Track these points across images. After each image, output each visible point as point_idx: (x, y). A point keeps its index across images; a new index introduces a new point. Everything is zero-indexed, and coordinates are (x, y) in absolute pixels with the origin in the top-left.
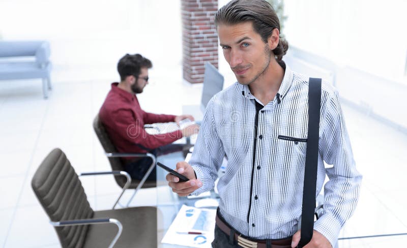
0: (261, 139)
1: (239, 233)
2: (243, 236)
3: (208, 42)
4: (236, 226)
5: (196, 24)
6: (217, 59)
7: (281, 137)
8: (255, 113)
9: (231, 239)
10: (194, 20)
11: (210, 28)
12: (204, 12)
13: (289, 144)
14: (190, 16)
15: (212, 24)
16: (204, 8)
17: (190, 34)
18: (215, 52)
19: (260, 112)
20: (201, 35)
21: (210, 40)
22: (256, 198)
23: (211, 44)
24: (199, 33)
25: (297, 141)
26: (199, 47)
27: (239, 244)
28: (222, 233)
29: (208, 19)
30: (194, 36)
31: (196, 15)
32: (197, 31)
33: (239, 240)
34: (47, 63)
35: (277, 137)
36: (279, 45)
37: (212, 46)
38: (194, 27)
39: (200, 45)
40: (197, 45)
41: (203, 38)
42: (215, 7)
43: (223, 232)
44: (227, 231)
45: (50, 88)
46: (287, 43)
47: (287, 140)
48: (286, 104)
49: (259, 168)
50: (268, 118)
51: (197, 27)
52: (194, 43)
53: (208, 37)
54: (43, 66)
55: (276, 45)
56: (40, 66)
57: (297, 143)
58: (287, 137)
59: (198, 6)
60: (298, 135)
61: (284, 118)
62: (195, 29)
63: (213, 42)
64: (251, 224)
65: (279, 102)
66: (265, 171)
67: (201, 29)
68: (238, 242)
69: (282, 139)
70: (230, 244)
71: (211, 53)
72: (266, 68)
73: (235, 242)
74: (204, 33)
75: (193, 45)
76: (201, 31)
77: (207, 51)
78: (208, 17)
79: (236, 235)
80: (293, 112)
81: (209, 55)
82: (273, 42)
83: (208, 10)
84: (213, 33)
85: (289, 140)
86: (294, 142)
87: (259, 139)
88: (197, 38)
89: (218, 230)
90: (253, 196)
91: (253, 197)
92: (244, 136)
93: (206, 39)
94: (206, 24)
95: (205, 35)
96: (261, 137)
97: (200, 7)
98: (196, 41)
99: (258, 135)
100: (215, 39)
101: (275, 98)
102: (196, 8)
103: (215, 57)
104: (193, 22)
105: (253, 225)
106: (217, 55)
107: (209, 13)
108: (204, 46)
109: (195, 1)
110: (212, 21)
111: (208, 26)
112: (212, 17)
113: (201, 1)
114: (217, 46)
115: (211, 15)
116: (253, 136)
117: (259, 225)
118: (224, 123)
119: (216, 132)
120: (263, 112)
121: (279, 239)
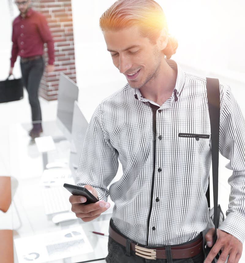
0: (161, 139)
1: (135, 243)
2: (141, 245)
3: (64, 55)
4: (131, 235)
6: (75, 73)
7: (181, 135)
9: (128, 249)
11: (65, 40)
12: (58, 23)
13: (191, 141)
15: (66, 35)
16: (58, 19)
18: (72, 66)
19: (157, 111)
20: (56, 48)
21: (66, 52)
22: (157, 200)
23: (67, 57)
25: (197, 137)
27: (136, 254)
28: (117, 245)
29: (63, 31)
33: (136, 250)
35: (178, 135)
37: (69, 59)
41: (58, 51)
42: (69, 17)
44: (123, 242)
47: (187, 137)
48: (183, 103)
49: (160, 170)
50: (166, 117)
53: (63, 50)
57: (197, 140)
58: (188, 134)
59: (50, 16)
60: (198, 132)
61: (183, 115)
63: (70, 54)
64: (151, 227)
65: (176, 99)
66: (166, 173)
68: (136, 252)
69: (182, 137)
70: (127, 255)
71: (68, 67)
73: (132, 252)
77: (64, 65)
78: (62, 28)
79: (133, 244)
81: (66, 69)
82: (162, 42)
83: (61, 21)
84: (69, 45)
85: (190, 137)
86: (195, 138)
87: (158, 140)
89: (112, 243)
90: (154, 198)
91: (153, 200)
93: (61, 53)
94: (61, 36)
95: (61, 48)
96: (160, 138)
97: (53, 18)
99: (158, 136)
100: (71, 52)
101: (173, 94)
103: (72, 71)
105: (154, 228)
106: (74, 68)
107: (62, 24)
109: (47, 12)
110: (66, 32)
111: (62, 38)
112: (66, 28)
113: (53, 11)
114: (74, 59)
115: (66, 26)
116: (152, 137)
117: (160, 228)
118: (118, 132)
119: (109, 141)
120: (160, 111)
121: (179, 245)
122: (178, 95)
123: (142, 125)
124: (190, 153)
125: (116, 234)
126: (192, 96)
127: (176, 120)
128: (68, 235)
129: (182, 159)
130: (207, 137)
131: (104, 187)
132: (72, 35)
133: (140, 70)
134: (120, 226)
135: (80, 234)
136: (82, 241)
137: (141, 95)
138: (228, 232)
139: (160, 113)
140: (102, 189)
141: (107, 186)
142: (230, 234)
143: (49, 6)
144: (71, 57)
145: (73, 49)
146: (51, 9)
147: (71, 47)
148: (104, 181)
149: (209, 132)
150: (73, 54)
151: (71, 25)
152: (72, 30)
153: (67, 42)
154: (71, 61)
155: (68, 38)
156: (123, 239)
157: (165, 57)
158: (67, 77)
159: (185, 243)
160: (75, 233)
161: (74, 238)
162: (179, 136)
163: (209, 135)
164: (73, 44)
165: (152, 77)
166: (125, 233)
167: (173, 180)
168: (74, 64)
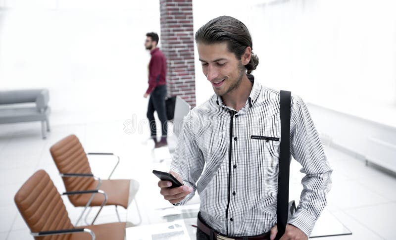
2: (222, 235)
3: (187, 86)
4: (215, 226)
5: (176, 71)
6: (195, 101)
7: (253, 137)
8: (230, 119)
9: (211, 238)
10: (174, 68)
11: (188, 74)
12: (183, 61)
13: (261, 143)
14: (171, 64)
15: (189, 70)
16: (182, 57)
17: (171, 80)
18: (193, 95)
19: (234, 116)
20: (180, 81)
21: (188, 84)
22: (234, 194)
23: (189, 88)
24: (178, 79)
25: (268, 139)
26: (178, 91)
28: (203, 235)
29: (187, 67)
30: (174, 81)
31: (175, 63)
32: (177, 77)
33: (218, 239)
34: (46, 108)
36: (250, 62)
37: (191, 90)
38: (174, 73)
39: (180, 89)
40: (176, 89)
41: (182, 83)
42: (192, 56)
43: (203, 233)
45: (48, 130)
46: (258, 59)
48: (257, 110)
49: (235, 167)
50: (241, 122)
51: (177, 73)
52: (174, 87)
53: (186, 82)
54: (42, 110)
55: (248, 61)
56: (39, 111)
57: (267, 142)
58: (259, 136)
59: (176, 55)
60: (268, 135)
62: (175, 75)
63: (191, 86)
64: (229, 218)
65: (251, 106)
66: (241, 170)
67: (180, 75)
69: (254, 138)
71: (190, 96)
72: (239, 80)
74: (182, 79)
75: (173, 89)
76: (180, 77)
77: (186, 94)
78: (186, 64)
80: (263, 114)
81: (188, 98)
82: (245, 58)
83: (185, 59)
84: (191, 78)
85: (260, 139)
86: (265, 140)
88: (177, 83)
90: (231, 192)
91: (231, 194)
92: (221, 141)
93: (184, 84)
94: (184, 71)
95: (184, 81)
96: (236, 139)
97: (179, 57)
98: (175, 85)
99: (233, 138)
100: (192, 84)
101: (247, 101)
102: (175, 57)
103: (193, 99)
104: (173, 70)
105: (232, 220)
106: (195, 97)
107: (186, 61)
108: (182, 90)
109: (174, 51)
110: (189, 68)
111: (186, 72)
112: (189, 65)
113: (179, 51)
114: (195, 89)
115: (189, 63)
116: (229, 138)
117: (237, 220)
118: (202, 133)
119: (195, 142)
120: (237, 116)
121: (255, 236)
122: (252, 103)
123: (222, 128)
124: (261, 151)
125: (203, 225)
126: (266, 103)
127: (249, 124)
128: (171, 227)
129: (254, 158)
130: (277, 139)
131: (193, 182)
132: (194, 70)
133: (224, 80)
134: (206, 218)
135: (181, 226)
136: (182, 232)
137: (222, 102)
138: (296, 225)
139: (237, 117)
140: (191, 183)
141: (195, 182)
142: (297, 228)
143: (176, 47)
144: (192, 88)
145: (194, 82)
146: (177, 49)
147: (192, 80)
148: (192, 176)
149: (279, 135)
150: (194, 86)
151: (193, 62)
152: (194, 66)
153: (190, 76)
154: (193, 91)
155: (190, 72)
156: (209, 229)
157: (246, 71)
158: (184, 101)
159: (260, 235)
160: (177, 226)
161: (176, 229)
162: (251, 138)
163: (279, 139)
164: (194, 78)
165: (233, 88)
166: (209, 224)
167: (247, 177)
168: (194, 93)
